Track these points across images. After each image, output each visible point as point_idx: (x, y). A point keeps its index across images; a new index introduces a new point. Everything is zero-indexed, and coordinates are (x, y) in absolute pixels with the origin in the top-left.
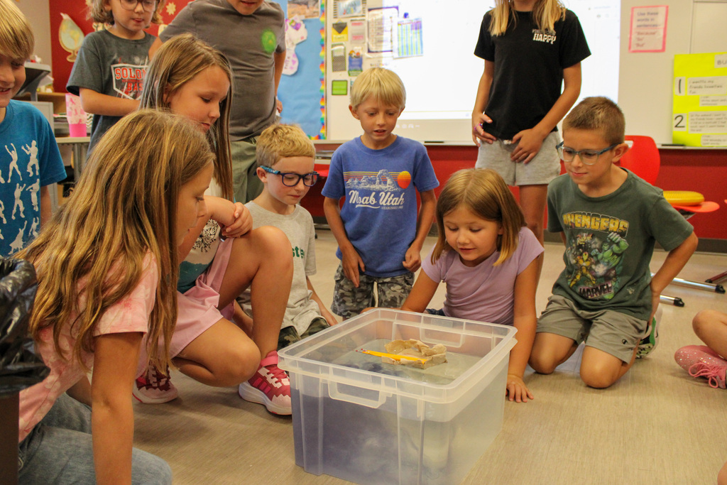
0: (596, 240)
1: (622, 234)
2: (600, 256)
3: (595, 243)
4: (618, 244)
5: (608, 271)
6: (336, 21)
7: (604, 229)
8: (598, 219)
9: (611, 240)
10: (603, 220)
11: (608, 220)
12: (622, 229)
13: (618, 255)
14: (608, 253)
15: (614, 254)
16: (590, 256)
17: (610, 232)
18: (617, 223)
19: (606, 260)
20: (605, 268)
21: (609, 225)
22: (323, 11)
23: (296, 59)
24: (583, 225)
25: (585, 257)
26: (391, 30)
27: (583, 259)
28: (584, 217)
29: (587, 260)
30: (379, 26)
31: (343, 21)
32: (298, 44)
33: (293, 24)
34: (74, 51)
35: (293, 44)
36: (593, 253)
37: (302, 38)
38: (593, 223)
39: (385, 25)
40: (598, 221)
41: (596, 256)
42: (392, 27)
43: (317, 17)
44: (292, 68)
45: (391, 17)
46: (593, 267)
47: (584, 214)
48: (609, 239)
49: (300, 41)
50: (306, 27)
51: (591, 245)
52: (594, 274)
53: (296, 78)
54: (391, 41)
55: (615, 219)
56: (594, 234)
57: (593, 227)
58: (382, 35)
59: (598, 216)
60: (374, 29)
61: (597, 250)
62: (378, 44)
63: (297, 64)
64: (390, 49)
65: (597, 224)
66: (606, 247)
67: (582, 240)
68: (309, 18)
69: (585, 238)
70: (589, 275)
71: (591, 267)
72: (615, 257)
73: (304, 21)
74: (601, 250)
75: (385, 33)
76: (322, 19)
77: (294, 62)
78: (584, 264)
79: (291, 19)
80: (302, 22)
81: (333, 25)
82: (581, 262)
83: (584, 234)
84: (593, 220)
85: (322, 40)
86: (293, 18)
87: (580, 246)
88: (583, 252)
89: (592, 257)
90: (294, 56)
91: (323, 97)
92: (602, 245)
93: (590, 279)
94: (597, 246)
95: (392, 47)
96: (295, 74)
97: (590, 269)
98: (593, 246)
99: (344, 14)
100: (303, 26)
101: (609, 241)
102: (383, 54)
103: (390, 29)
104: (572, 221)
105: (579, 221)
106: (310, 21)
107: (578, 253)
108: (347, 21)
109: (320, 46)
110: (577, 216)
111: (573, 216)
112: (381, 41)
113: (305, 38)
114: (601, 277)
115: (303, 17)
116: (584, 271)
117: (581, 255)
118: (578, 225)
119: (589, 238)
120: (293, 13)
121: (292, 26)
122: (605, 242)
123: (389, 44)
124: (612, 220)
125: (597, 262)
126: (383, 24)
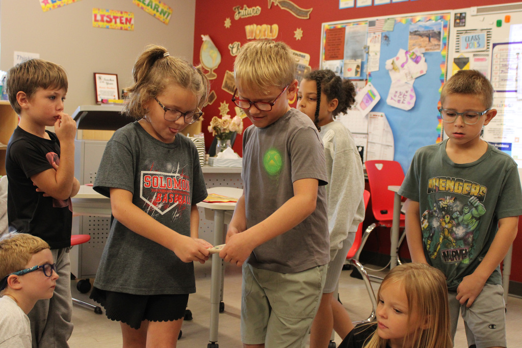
0: (458, 203)
1: (480, 198)
2: (460, 219)
3: (457, 206)
4: (476, 207)
5: (467, 234)
6: (457, 56)
7: (466, 192)
8: (461, 184)
9: (471, 204)
10: (466, 185)
11: (470, 185)
12: (481, 193)
13: (477, 219)
14: (468, 216)
15: (473, 217)
16: (452, 218)
17: (471, 197)
18: (478, 188)
19: (466, 223)
20: (464, 230)
21: (471, 190)
22: (445, 44)
23: (414, 94)
24: (447, 189)
25: (447, 220)
26: (517, 68)
27: (445, 221)
28: (448, 182)
29: (449, 222)
30: (504, 63)
31: (466, 56)
32: (416, 78)
33: (414, 57)
34: (211, 69)
35: (412, 77)
36: (455, 215)
37: (421, 72)
38: (456, 187)
39: (510, 63)
40: (461, 186)
41: (457, 218)
42: (518, 64)
43: (439, 51)
44: (409, 103)
45: (518, 54)
46: (454, 229)
47: (449, 179)
48: (470, 202)
49: (419, 75)
50: (426, 61)
51: (452, 208)
52: (455, 236)
53: (413, 114)
54: (516, 81)
55: (476, 184)
56: (456, 197)
57: (456, 191)
58: (507, 73)
59: (462, 181)
60: (498, 67)
61: (458, 213)
62: (502, 83)
63: (414, 99)
64: (514, 89)
65: (461, 188)
66: (466, 211)
67: (445, 203)
68: (430, 51)
69: (448, 201)
70: (450, 238)
71: (452, 230)
72: (474, 220)
73: (424, 54)
74: (461, 213)
75: (510, 71)
76: (444, 53)
77: (411, 96)
78: (447, 226)
79: (411, 52)
80: (422, 55)
81: (455, 59)
82: (444, 224)
83: (448, 198)
84: (457, 184)
85: (442, 75)
86: (414, 51)
87: (443, 209)
88: (445, 215)
89: (454, 219)
90: (412, 90)
91: (439, 137)
92: (463, 208)
93: (451, 241)
94: (459, 209)
95: (517, 87)
96: (413, 109)
97: (451, 232)
98: (455, 209)
99: (467, 48)
100: (423, 59)
101: (469, 204)
102: (507, 94)
103: (515, 67)
104: (437, 185)
105: (444, 185)
106: (431, 54)
107: (441, 216)
108: (470, 56)
109: (440, 81)
110: (441, 181)
111: (438, 181)
112: (505, 80)
113: (425, 73)
114: (461, 239)
115: (423, 50)
116: (446, 233)
117: (444, 217)
118: (441, 188)
119: (452, 201)
120: (414, 45)
121: (412, 59)
122: (466, 205)
123: (515, 83)
124: (473, 185)
125: (458, 225)
126: (508, 61)
